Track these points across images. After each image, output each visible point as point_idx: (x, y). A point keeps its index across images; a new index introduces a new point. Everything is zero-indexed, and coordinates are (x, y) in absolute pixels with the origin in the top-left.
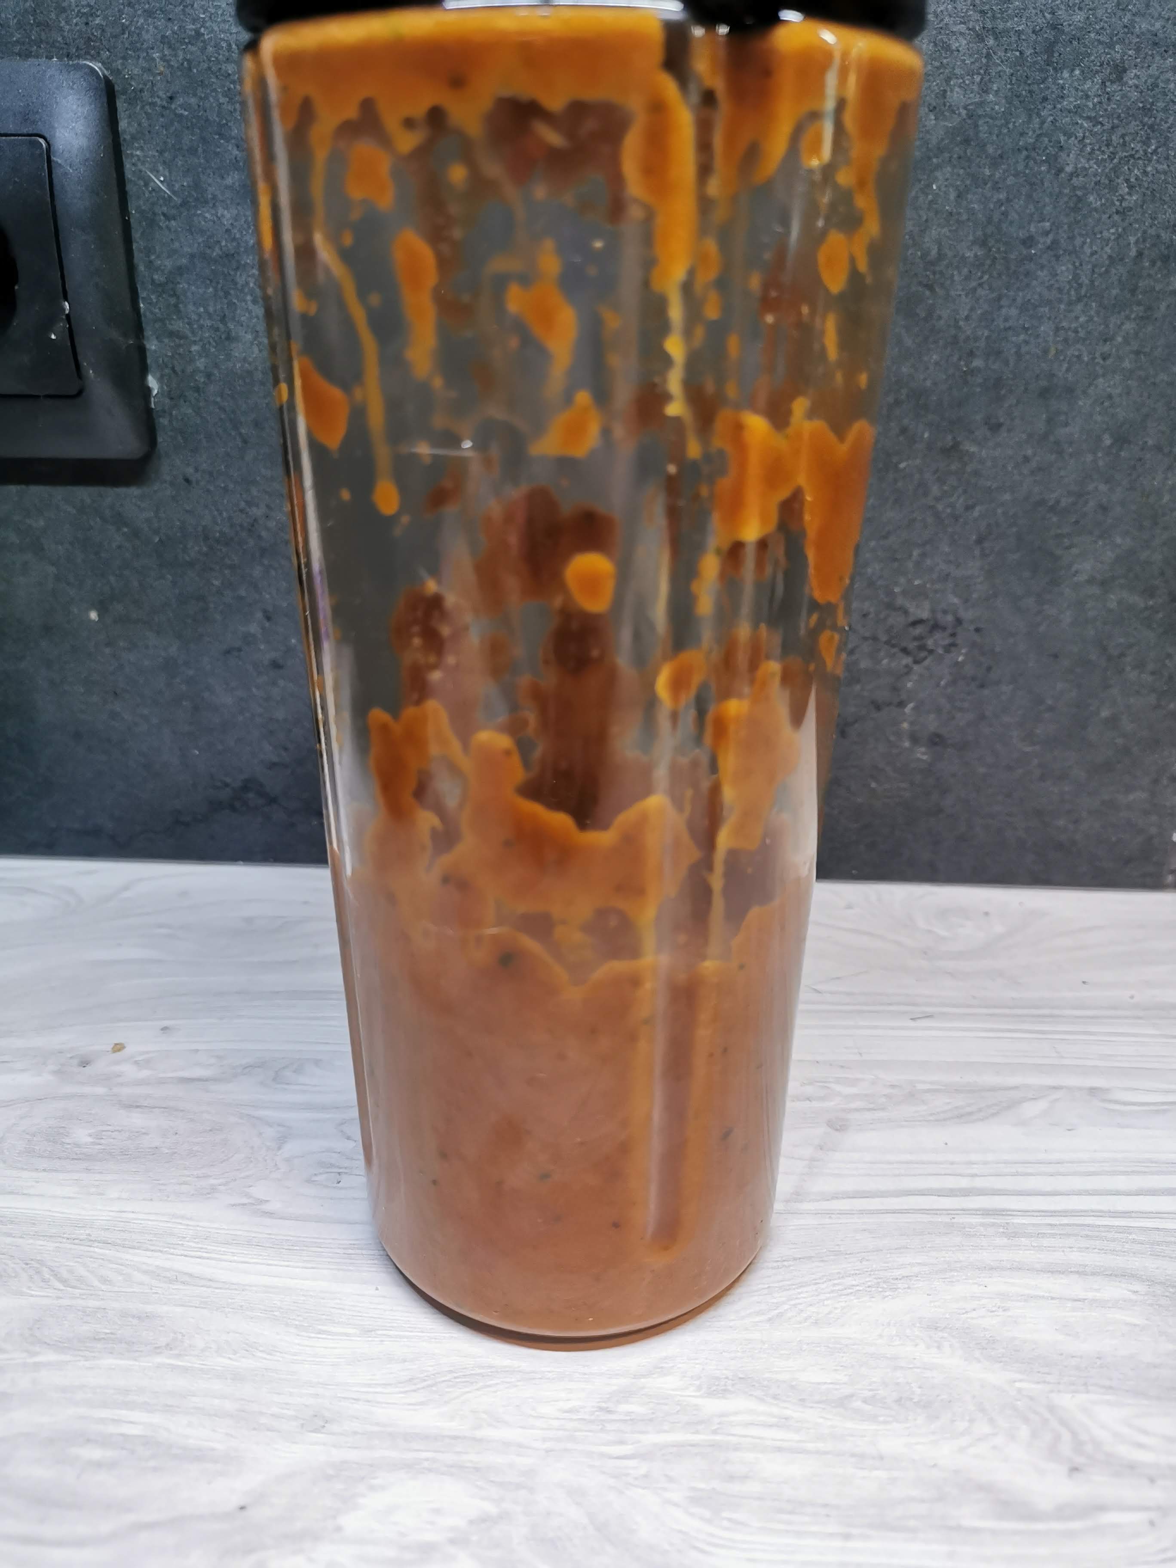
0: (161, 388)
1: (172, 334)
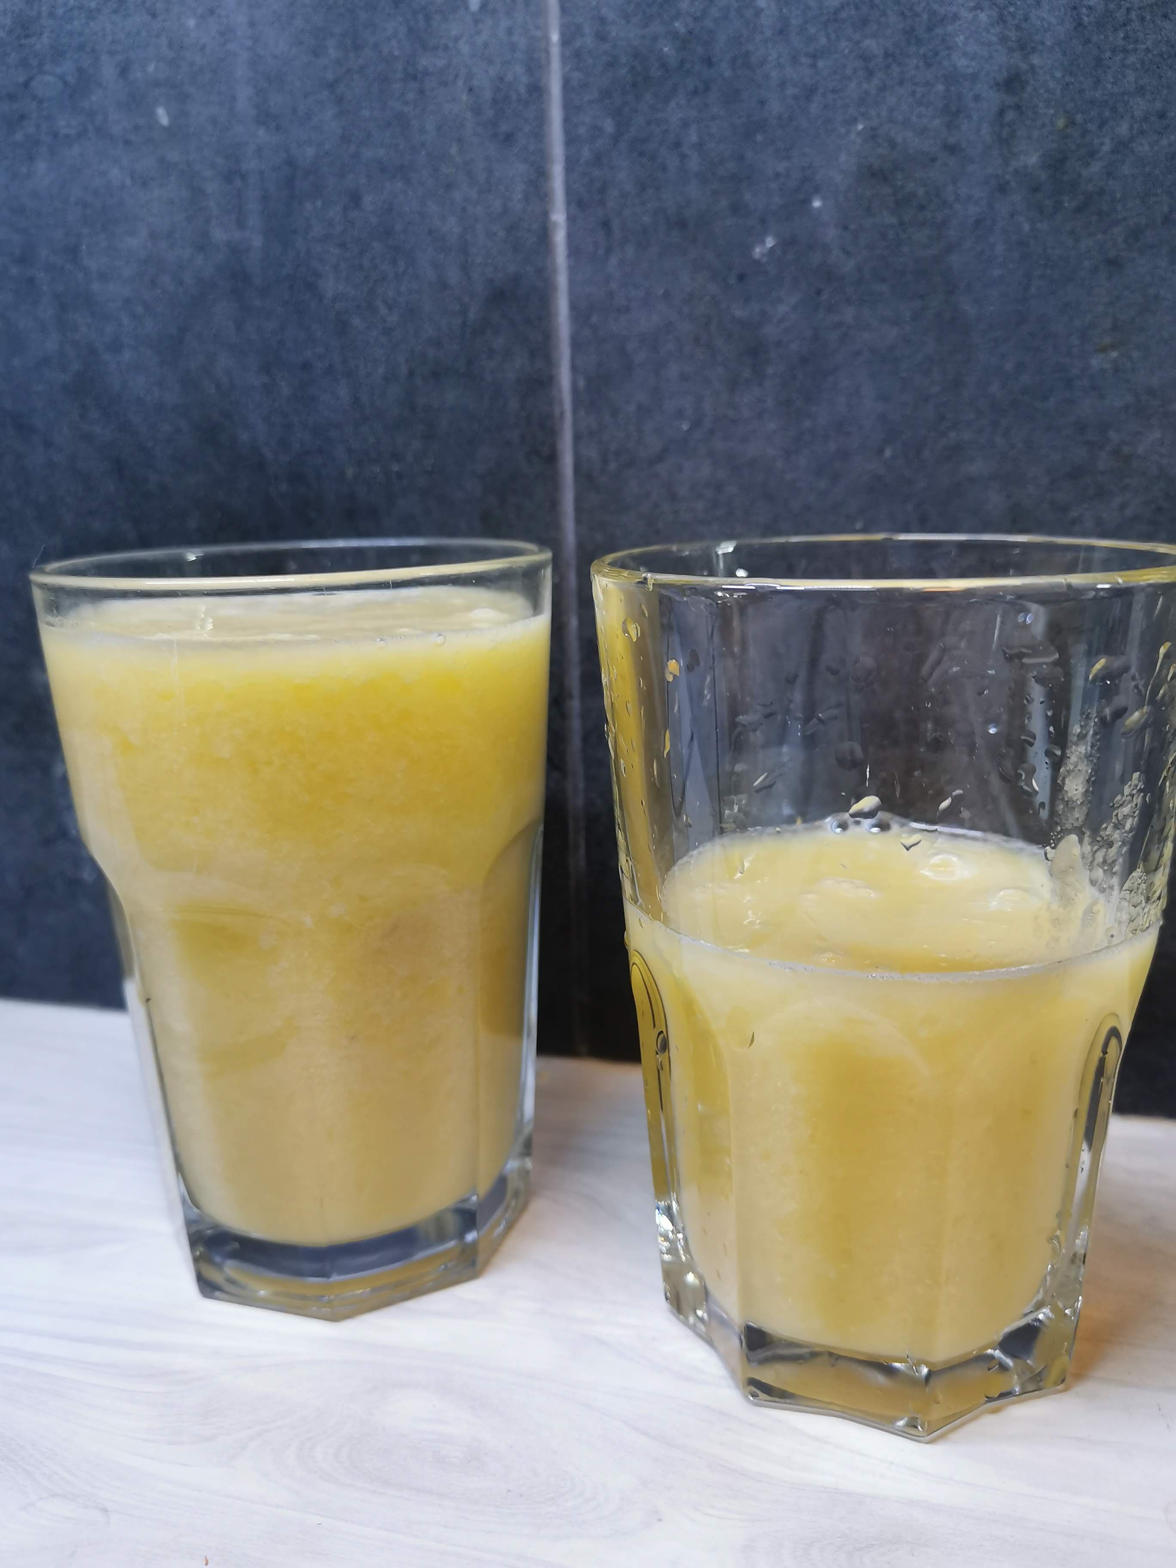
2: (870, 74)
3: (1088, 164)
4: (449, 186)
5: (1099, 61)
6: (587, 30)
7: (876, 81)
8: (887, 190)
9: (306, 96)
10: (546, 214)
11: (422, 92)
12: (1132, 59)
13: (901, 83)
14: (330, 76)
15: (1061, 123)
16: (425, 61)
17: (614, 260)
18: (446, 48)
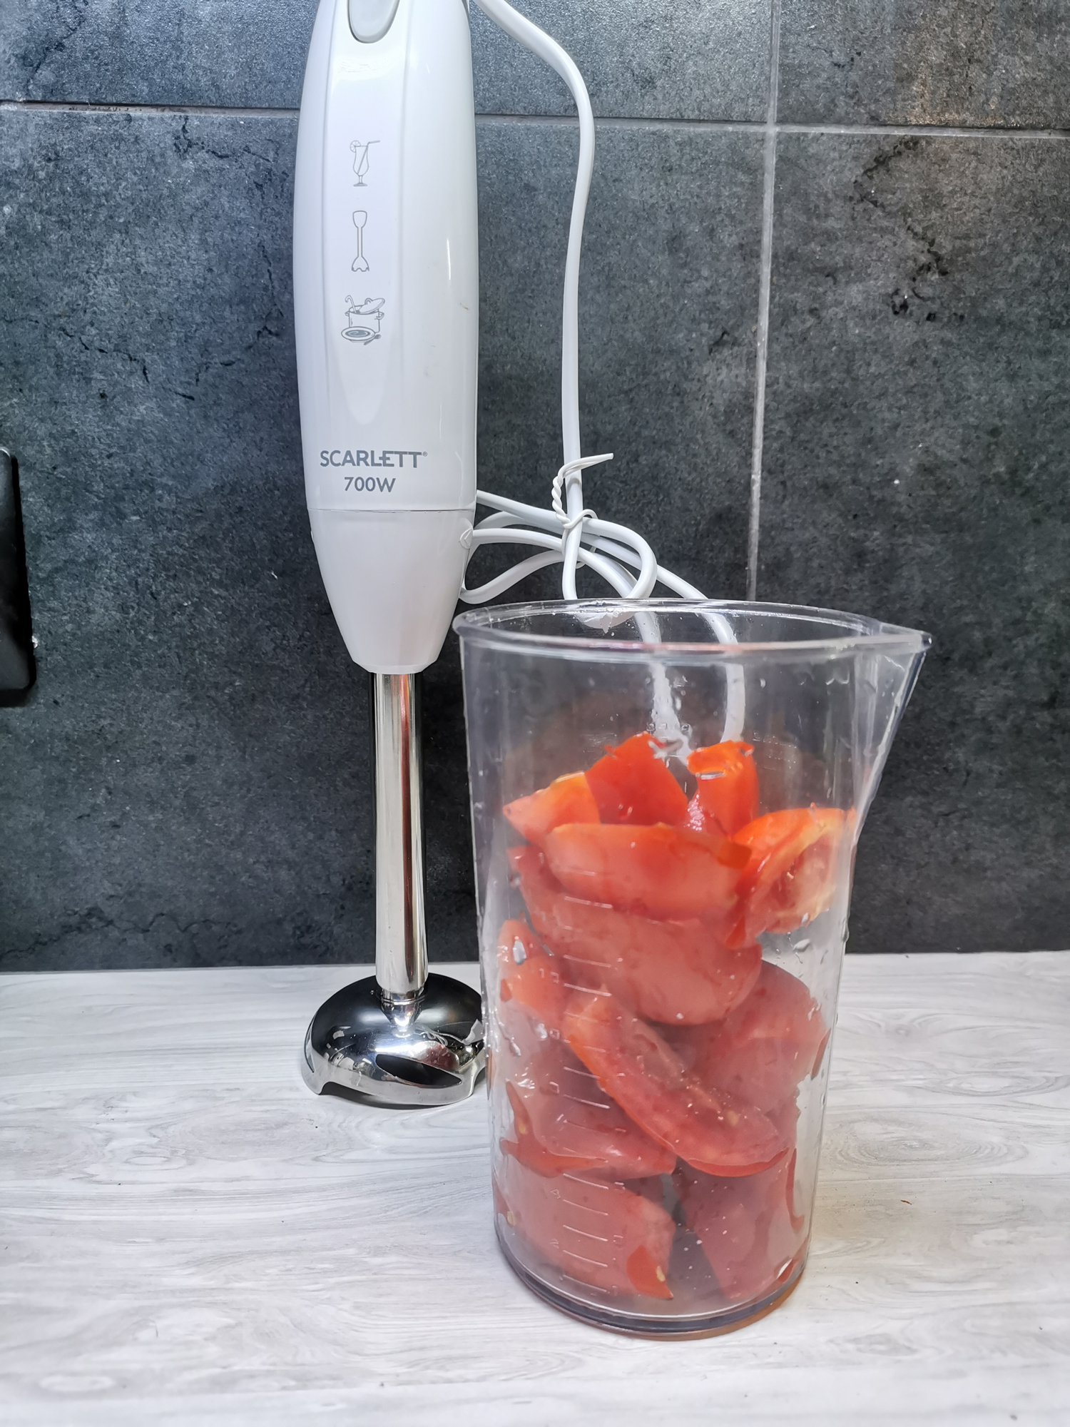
0: (40, 643)
1: (50, 609)
2: (927, 420)
3: (1027, 474)
4: (695, 455)
5: (1034, 426)
6: (781, 381)
7: (929, 425)
8: (932, 478)
9: (609, 396)
10: (750, 475)
11: (682, 402)
12: (1048, 427)
13: (942, 426)
14: (625, 387)
15: (1016, 453)
16: (686, 385)
17: (787, 502)
18: (699, 380)
